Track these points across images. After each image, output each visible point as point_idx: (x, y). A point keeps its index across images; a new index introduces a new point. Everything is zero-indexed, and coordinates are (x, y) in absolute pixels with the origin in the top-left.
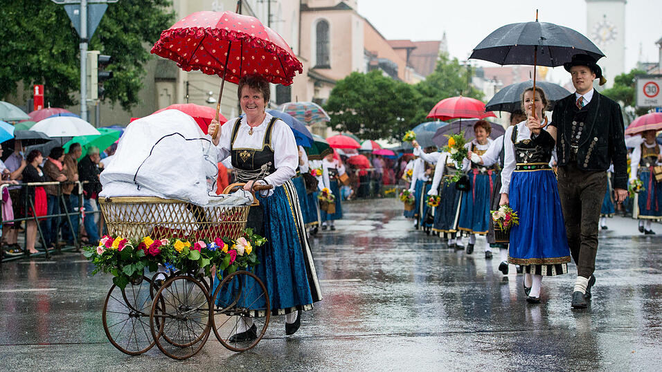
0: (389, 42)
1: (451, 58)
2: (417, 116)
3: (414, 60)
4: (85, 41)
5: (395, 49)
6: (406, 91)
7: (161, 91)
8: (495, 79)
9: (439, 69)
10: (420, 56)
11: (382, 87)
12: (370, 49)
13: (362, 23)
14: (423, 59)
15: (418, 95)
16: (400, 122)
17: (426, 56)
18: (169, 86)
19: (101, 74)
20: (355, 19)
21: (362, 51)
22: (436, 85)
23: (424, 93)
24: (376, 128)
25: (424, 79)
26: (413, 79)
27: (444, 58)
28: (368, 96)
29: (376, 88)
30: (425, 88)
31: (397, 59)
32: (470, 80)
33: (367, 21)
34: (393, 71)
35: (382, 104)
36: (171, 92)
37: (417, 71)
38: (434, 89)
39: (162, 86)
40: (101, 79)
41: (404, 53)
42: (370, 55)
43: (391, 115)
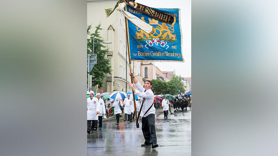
0: (162, 72)
1: (176, 76)
2: (168, 89)
3: (168, 76)
4: (89, 73)
5: (163, 73)
6: (165, 84)
7: (108, 84)
8: (186, 80)
9: (173, 78)
10: (169, 75)
11: (160, 83)
12: (157, 73)
13: (155, 68)
14: (170, 76)
15: (168, 85)
16: (164, 91)
17: (171, 75)
18: (110, 83)
19: (93, 81)
20: (153, 67)
21: (155, 74)
22: (172, 82)
23: (169, 84)
24: (158, 92)
25: (170, 80)
26: (167, 80)
27: (174, 76)
28: (156, 85)
29: (158, 83)
30: (170, 83)
31: (163, 76)
32: (180, 80)
33: (156, 67)
34: (163, 79)
35: (159, 87)
36: (110, 84)
37: (168, 79)
38: (172, 83)
39: (108, 83)
40: (92, 82)
41: (165, 74)
42: (157, 75)
43: (161, 89)
